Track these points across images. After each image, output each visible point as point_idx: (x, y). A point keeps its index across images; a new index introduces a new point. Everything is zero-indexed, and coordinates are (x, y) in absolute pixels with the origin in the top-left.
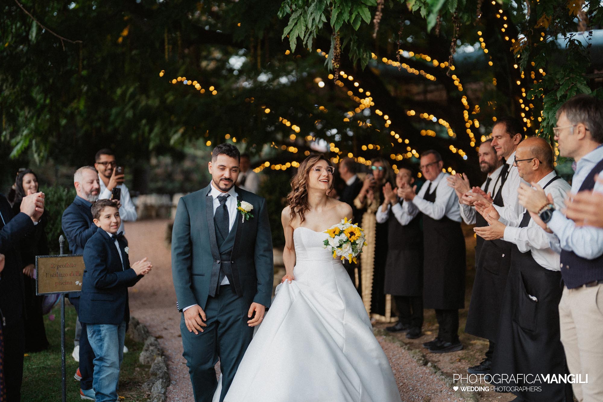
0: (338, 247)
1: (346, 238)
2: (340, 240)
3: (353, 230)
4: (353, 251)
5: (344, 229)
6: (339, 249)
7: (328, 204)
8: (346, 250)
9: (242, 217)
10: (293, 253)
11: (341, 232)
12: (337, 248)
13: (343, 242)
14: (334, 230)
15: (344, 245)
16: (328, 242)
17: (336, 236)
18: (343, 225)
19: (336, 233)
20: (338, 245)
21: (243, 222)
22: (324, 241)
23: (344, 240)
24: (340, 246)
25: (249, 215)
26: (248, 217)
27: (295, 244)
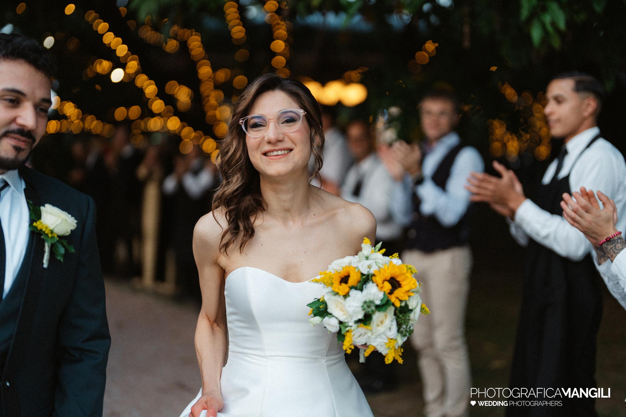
0: (359, 321)
1: (381, 295)
2: (365, 302)
3: (395, 272)
4: (398, 331)
5: (372, 271)
6: (362, 329)
7: (316, 209)
8: (381, 329)
9: (43, 252)
10: (222, 331)
11: (366, 279)
12: (354, 326)
13: (373, 308)
14: (343, 274)
15: (377, 316)
16: (326, 308)
17: (353, 293)
18: (367, 258)
19: (352, 281)
20: (361, 316)
21: (45, 266)
22: (310, 305)
23: (378, 302)
24: (366, 319)
25: (64, 246)
26: (62, 251)
27: (229, 310)
